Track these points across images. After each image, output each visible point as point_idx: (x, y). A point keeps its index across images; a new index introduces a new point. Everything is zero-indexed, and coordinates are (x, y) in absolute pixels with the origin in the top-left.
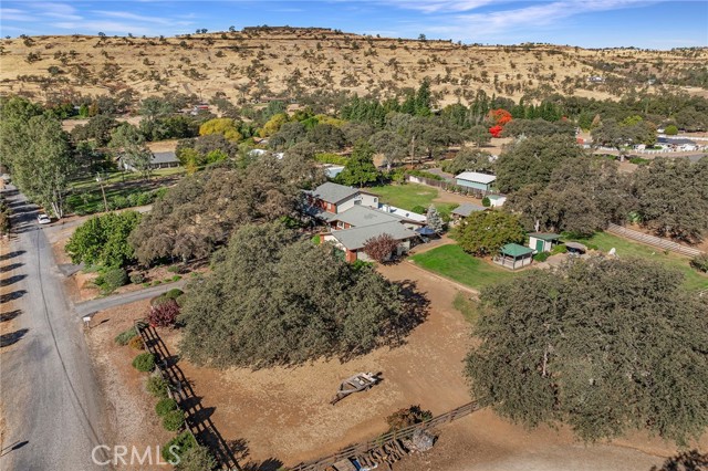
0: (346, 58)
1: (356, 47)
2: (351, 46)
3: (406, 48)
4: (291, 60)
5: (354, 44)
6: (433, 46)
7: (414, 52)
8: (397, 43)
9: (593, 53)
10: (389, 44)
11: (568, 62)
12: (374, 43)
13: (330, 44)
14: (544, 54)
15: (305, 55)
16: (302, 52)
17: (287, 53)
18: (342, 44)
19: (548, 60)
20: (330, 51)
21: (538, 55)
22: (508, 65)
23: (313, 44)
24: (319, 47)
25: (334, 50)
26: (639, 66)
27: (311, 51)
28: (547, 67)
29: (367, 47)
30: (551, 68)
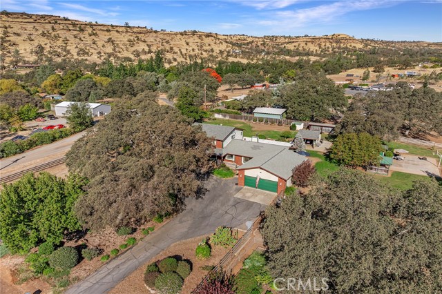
0: (75, 37)
1: (82, 30)
2: (78, 29)
3: (117, 31)
4: (33, 37)
5: (80, 28)
6: (135, 30)
7: (124, 34)
8: (110, 28)
9: (226, 37)
10: (105, 28)
11: (218, 42)
12: (94, 27)
13: (62, 27)
14: (203, 37)
15: (43, 34)
16: (40, 32)
17: (29, 33)
18: (71, 27)
19: (207, 40)
20: (63, 32)
21: (200, 37)
22: (184, 43)
23: (49, 27)
24: (53, 29)
25: (65, 31)
26: (254, 44)
27: (48, 32)
28: (207, 45)
29: (90, 30)
30: (209, 45)
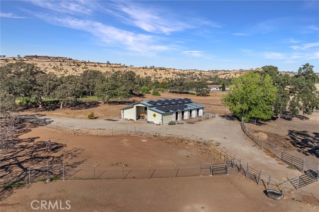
0: (73, 69)
1: (78, 65)
2: (76, 65)
3: (101, 66)
4: (47, 70)
5: (77, 64)
6: (113, 66)
7: (105, 68)
8: (97, 64)
10: (94, 65)
11: (167, 73)
12: (87, 64)
13: (66, 64)
14: (158, 70)
15: (54, 68)
16: (52, 67)
17: (46, 67)
18: (72, 64)
19: (159, 72)
20: (66, 66)
21: (155, 70)
22: (144, 74)
23: (58, 64)
24: (61, 65)
25: (68, 66)
26: (194, 74)
27: (57, 66)
28: (159, 74)
29: (83, 65)
30: (160, 75)
